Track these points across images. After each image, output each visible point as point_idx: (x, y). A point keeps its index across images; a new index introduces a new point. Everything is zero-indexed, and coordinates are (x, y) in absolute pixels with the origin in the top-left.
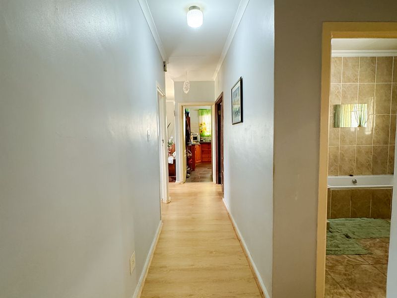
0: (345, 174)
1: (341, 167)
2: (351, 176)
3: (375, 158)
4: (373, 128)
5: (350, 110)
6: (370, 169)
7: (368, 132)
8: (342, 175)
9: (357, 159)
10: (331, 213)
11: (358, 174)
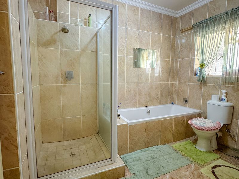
0: (142, 106)
1: (139, 101)
2: (146, 107)
3: (161, 92)
4: (160, 71)
5: (145, 59)
6: (158, 101)
7: (157, 74)
8: (139, 107)
9: (150, 93)
10: (129, 147)
11: (151, 106)
